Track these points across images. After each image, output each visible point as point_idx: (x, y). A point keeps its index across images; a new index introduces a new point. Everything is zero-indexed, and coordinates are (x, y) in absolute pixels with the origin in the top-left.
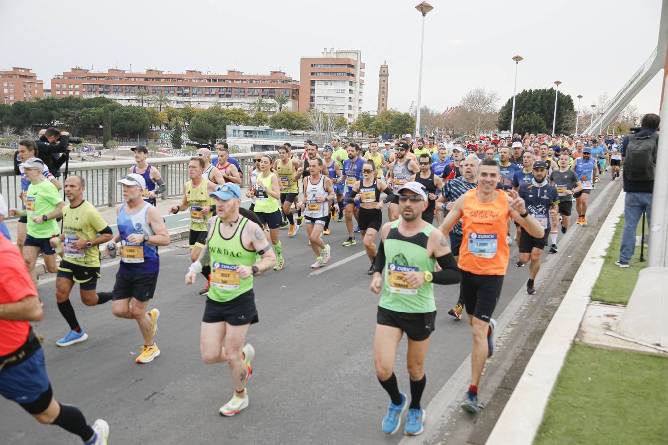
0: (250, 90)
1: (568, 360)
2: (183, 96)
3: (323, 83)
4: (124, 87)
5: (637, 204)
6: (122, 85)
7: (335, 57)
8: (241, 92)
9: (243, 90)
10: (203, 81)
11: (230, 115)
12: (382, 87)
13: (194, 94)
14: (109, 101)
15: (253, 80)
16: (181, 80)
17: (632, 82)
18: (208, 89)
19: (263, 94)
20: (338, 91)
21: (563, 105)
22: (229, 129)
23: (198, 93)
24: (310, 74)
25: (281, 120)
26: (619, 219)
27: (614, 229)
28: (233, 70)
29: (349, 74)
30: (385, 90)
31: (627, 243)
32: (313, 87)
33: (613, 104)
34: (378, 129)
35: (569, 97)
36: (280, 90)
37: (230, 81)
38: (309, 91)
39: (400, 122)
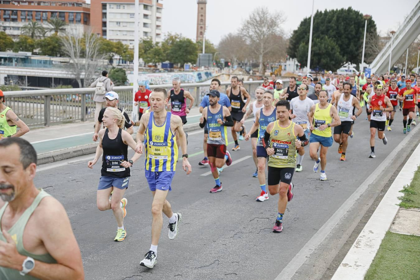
0: (39, 13)
3: (115, 6)
8: (28, 15)
9: (30, 13)
12: (200, 14)
15: (41, 2)
20: (132, 15)
30: (203, 18)
32: (104, 11)
34: (157, 57)
36: (71, 14)
38: (101, 15)
39: (180, 49)
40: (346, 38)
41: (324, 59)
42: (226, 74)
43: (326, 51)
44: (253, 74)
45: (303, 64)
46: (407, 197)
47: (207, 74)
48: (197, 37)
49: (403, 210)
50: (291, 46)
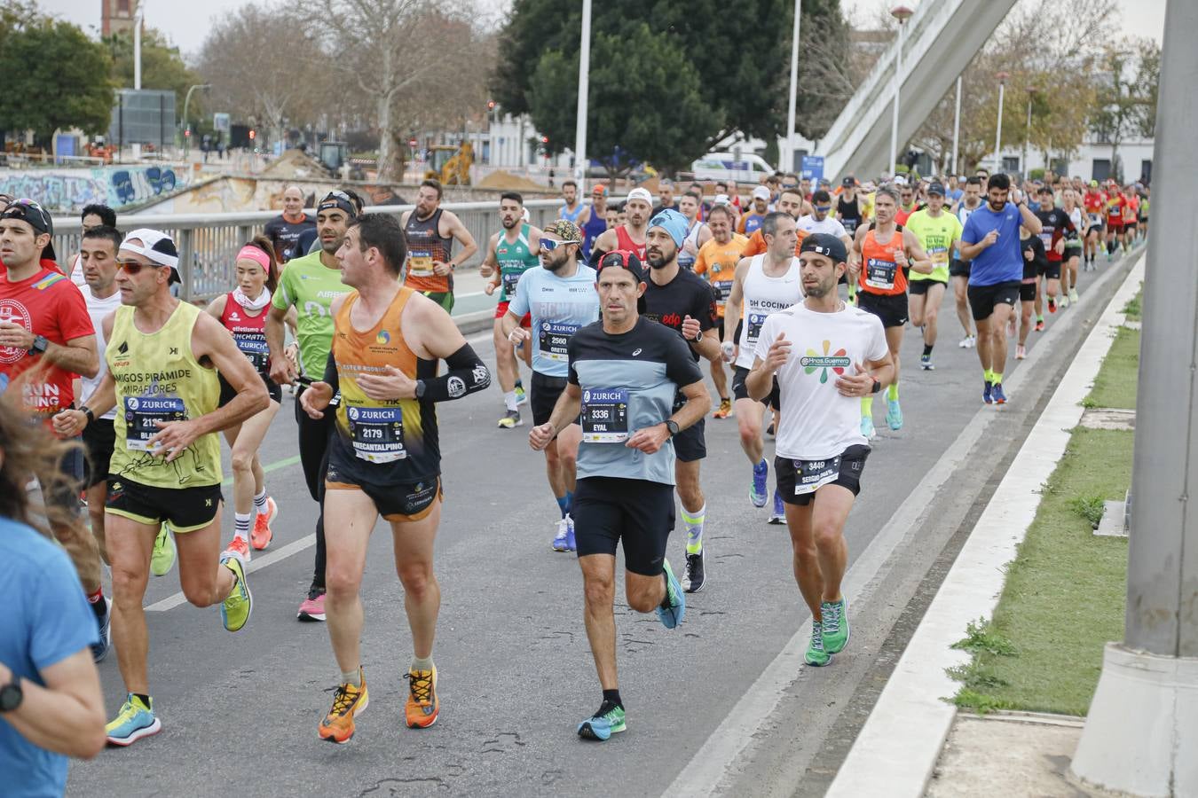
39: (33, 67)
40: (723, 32)
41: (642, 117)
42: (238, 179)
43: (648, 86)
44: (353, 177)
45: (557, 139)
46: (983, 668)
47: (153, 175)
48: (106, 18)
49: (969, 722)
50: (508, 64)
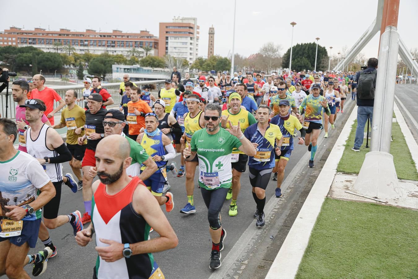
1: (323, 208)
2: (84, 46)
3: (173, 38)
4: (45, 40)
5: (365, 113)
6: (44, 39)
7: (181, 22)
8: (121, 44)
9: (122, 43)
10: (97, 36)
11: (115, 58)
12: (210, 41)
13: (91, 45)
14: (35, 49)
15: (129, 36)
16: (82, 36)
17: (362, 39)
18: (100, 42)
19: (136, 45)
20: (183, 43)
21: (321, 52)
22: (114, 67)
23: (94, 44)
24: (165, 33)
25: (147, 61)
26: (354, 122)
27: (351, 128)
28: (115, 29)
29: (190, 33)
30: (212, 43)
31: (359, 137)
32: (167, 41)
33: (350, 52)
34: (208, 68)
35: (324, 48)
36: (147, 43)
37: (114, 37)
38: (165, 43)
48: (209, 55)
